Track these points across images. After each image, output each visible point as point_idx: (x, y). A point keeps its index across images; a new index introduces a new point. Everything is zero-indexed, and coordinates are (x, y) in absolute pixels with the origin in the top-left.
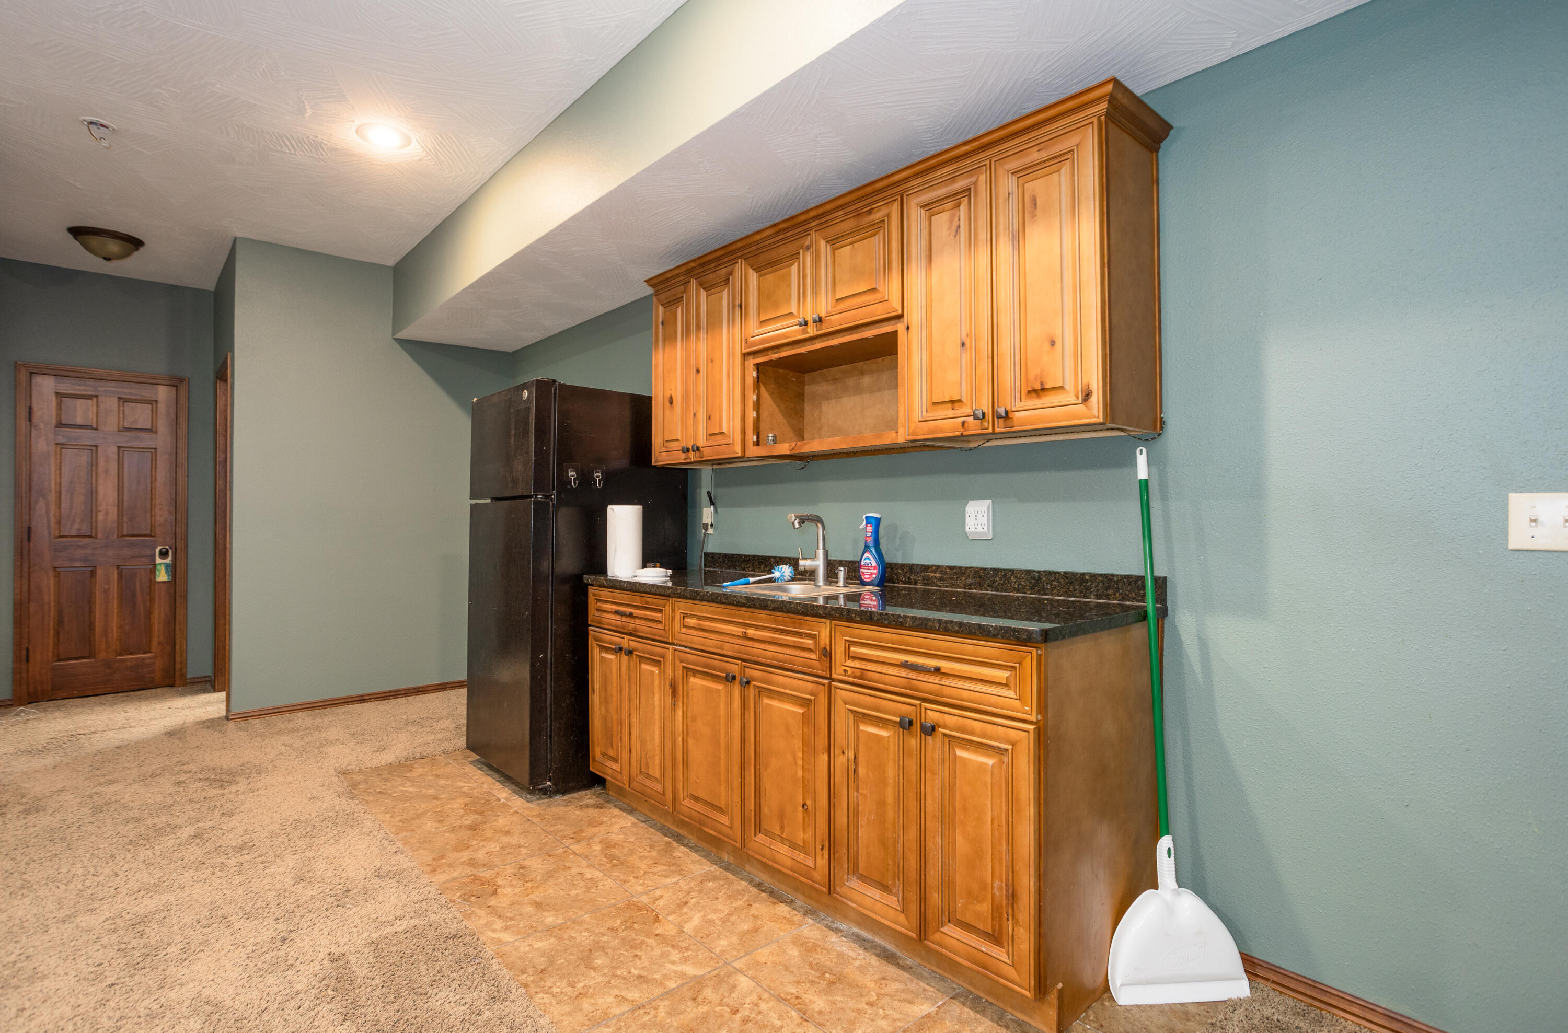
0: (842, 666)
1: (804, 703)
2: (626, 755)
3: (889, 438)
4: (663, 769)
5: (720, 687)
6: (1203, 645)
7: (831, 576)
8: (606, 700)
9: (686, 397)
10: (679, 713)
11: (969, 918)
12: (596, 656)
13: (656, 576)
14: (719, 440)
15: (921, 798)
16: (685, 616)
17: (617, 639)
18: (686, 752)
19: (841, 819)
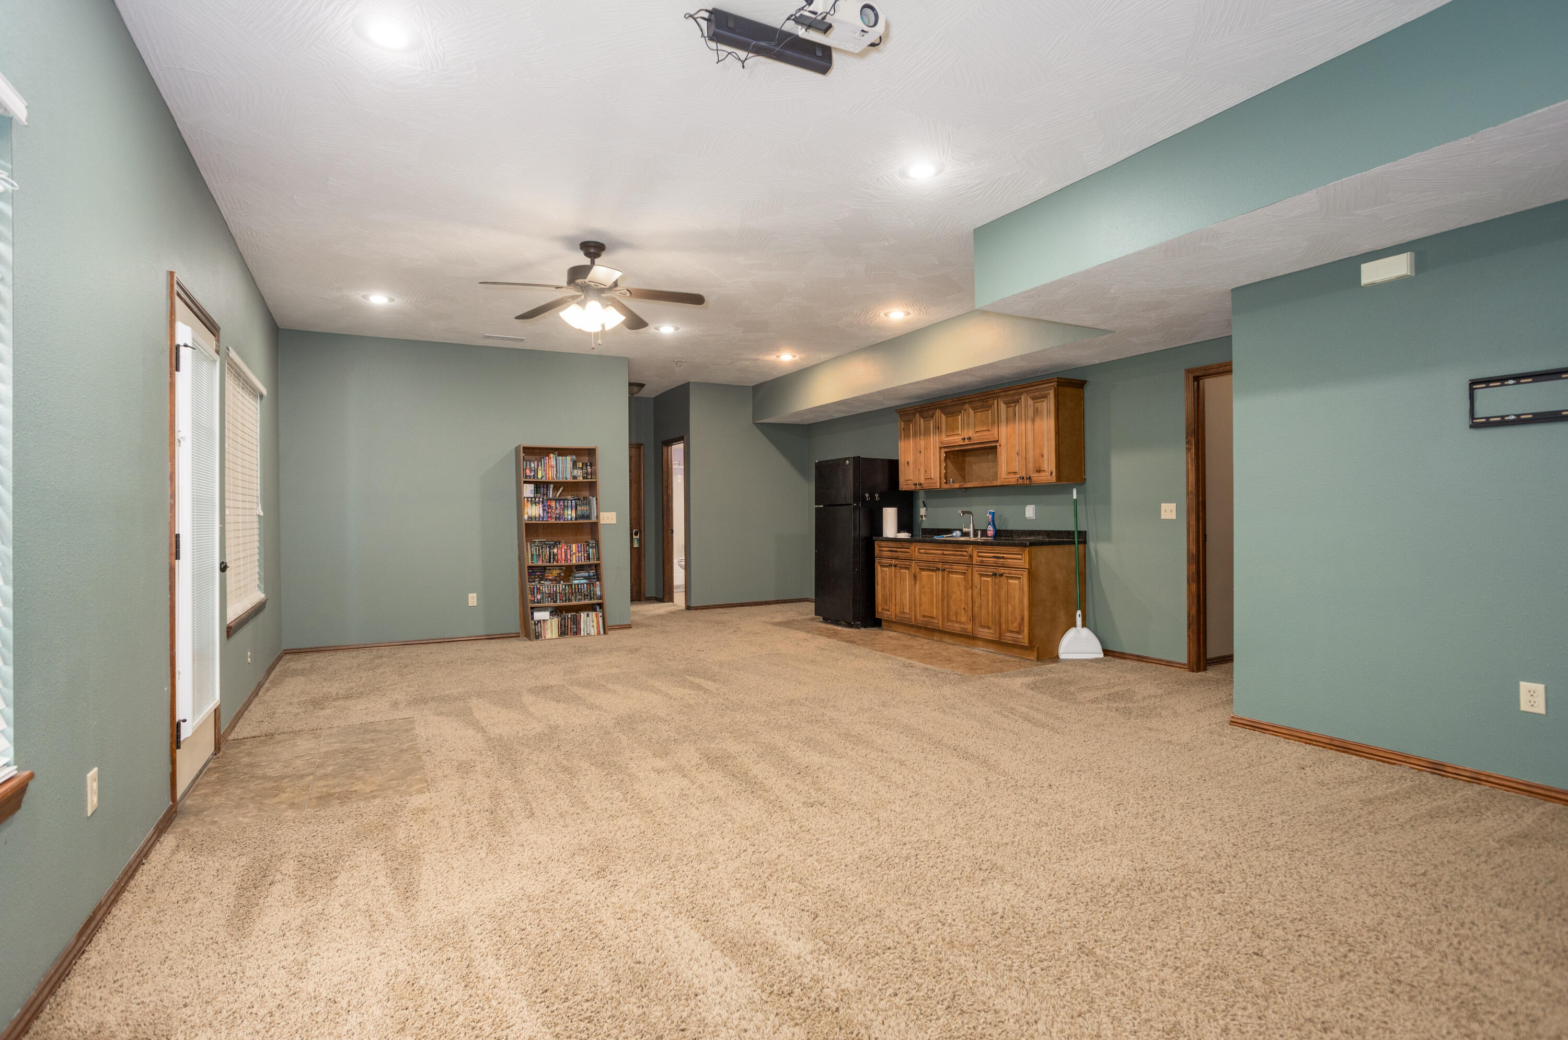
0: (976, 559)
1: (964, 574)
2: (894, 607)
3: (995, 483)
4: (910, 608)
5: (934, 574)
6: (1096, 552)
7: (975, 535)
8: (884, 587)
9: (915, 462)
10: (917, 586)
11: (1012, 629)
12: (878, 569)
13: (904, 535)
14: (930, 481)
15: (999, 597)
16: (919, 549)
17: (889, 561)
18: (921, 599)
19: (976, 609)
